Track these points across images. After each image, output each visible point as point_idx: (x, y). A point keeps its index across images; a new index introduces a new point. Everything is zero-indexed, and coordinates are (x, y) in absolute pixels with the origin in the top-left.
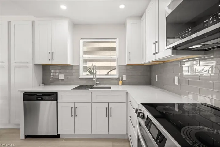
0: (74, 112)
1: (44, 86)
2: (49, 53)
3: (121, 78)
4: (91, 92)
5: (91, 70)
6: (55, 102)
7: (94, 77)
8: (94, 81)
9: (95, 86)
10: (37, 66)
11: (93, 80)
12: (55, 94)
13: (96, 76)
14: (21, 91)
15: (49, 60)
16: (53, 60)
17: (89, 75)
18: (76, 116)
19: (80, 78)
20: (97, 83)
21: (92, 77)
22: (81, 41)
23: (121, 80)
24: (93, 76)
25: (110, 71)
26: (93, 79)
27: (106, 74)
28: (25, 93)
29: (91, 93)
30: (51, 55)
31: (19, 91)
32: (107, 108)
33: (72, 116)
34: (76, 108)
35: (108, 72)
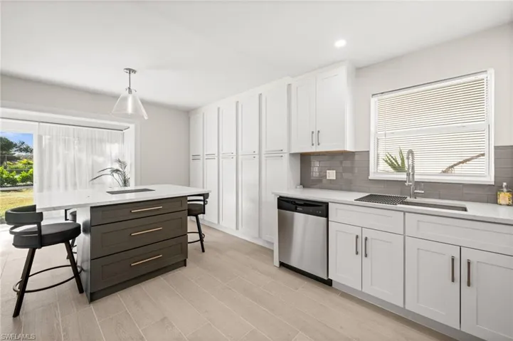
0: (362, 247)
1: (302, 190)
2: (313, 133)
3: (505, 184)
4: (404, 212)
5: (396, 161)
6: (325, 219)
7: (409, 178)
8: (410, 186)
9: (409, 199)
10: (293, 155)
11: (407, 184)
12: (324, 205)
13: (413, 175)
14: (276, 195)
15: (313, 145)
16: (319, 144)
17: (392, 173)
18: (366, 256)
19: (370, 178)
20: (416, 191)
21: (403, 176)
22: (373, 100)
23: (505, 190)
24: (406, 176)
25: (455, 165)
26: (406, 182)
27: (444, 172)
28: (280, 197)
29: (402, 213)
30: (316, 135)
31: (273, 193)
32: (453, 260)
33: (357, 253)
34: (366, 239)
35: (452, 167)
